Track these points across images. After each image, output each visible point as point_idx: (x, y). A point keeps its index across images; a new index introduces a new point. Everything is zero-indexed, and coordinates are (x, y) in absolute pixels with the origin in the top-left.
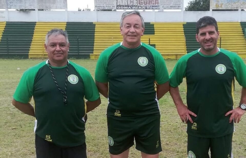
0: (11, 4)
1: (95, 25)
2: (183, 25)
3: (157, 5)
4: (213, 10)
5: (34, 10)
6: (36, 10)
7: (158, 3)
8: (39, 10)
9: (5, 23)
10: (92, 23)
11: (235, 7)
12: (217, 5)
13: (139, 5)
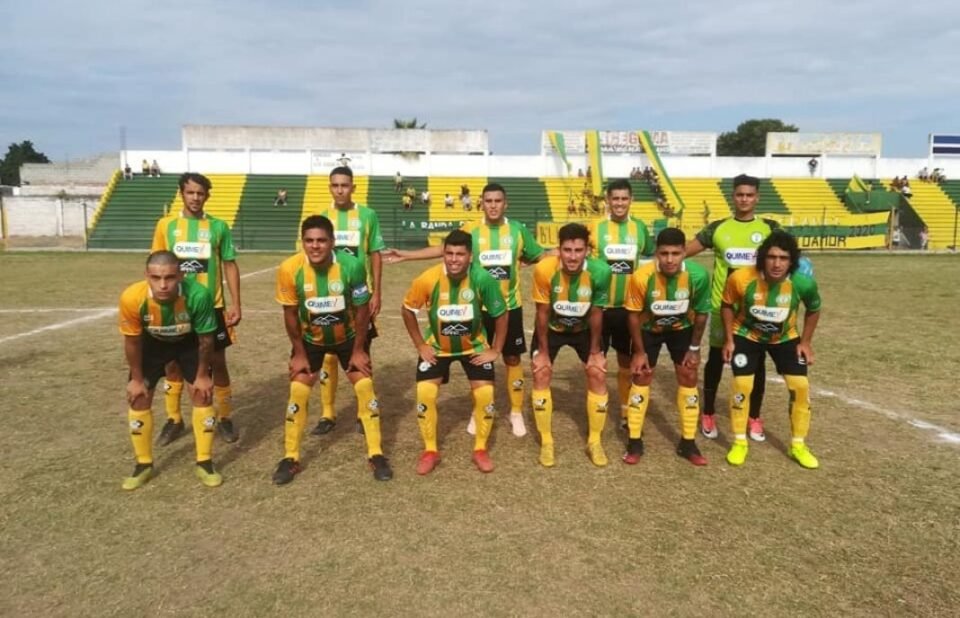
0: (378, 142)
1: (543, 183)
2: (719, 183)
3: (664, 144)
4: (774, 156)
5: (423, 153)
6: (428, 153)
7: (666, 141)
8: (433, 153)
9: (367, 179)
10: (536, 179)
11: (816, 149)
12: (781, 146)
13: (629, 144)
